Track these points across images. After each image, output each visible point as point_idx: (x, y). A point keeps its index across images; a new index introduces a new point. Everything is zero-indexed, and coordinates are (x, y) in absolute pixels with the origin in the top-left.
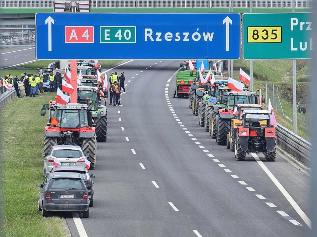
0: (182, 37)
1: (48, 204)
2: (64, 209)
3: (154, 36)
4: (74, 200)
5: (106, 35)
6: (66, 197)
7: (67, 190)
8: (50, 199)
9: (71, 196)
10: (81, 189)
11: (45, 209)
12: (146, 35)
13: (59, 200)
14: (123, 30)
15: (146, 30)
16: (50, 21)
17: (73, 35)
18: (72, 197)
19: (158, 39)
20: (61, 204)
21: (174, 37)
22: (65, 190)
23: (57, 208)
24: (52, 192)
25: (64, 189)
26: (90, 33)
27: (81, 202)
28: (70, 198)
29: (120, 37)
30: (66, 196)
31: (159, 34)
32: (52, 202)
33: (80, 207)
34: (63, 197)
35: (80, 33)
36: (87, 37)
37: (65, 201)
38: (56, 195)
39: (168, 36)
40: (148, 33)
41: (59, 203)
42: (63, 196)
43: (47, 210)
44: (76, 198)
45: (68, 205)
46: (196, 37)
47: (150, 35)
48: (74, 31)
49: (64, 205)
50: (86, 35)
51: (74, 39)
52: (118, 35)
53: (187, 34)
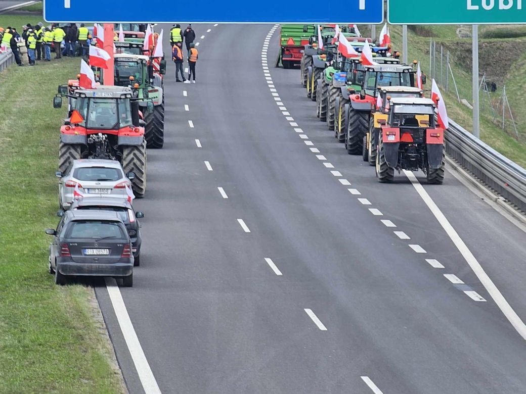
1: (65, 263)
2: (91, 272)
4: (109, 257)
6: (95, 252)
7: (96, 241)
8: (68, 255)
9: (103, 250)
10: (120, 239)
11: (60, 271)
13: (84, 256)
18: (105, 252)
20: (86, 264)
22: (93, 241)
23: (80, 269)
24: (72, 243)
25: (92, 238)
27: (120, 261)
28: (101, 253)
30: (94, 250)
32: (72, 260)
33: (118, 268)
34: (89, 252)
37: (93, 259)
38: (78, 248)
41: (84, 261)
42: (89, 250)
43: (63, 274)
44: (111, 254)
45: (99, 266)
49: (92, 266)
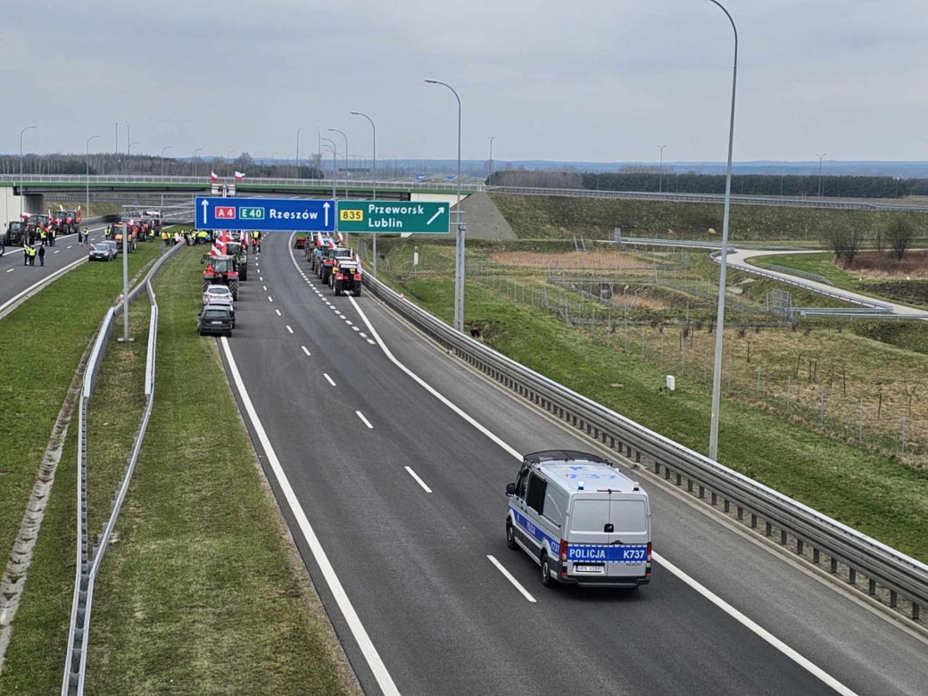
0: (296, 216)
1: (204, 327)
2: (214, 331)
3: (277, 215)
4: (222, 325)
5: (244, 213)
6: (216, 323)
7: (217, 318)
8: (205, 324)
10: (227, 318)
11: (202, 330)
12: (271, 214)
13: (212, 324)
14: (255, 210)
15: (271, 210)
16: (205, 203)
17: (222, 213)
18: (220, 323)
19: (280, 217)
20: (212, 328)
21: (291, 216)
23: (210, 330)
24: (207, 319)
25: (215, 317)
26: (233, 211)
27: (227, 326)
29: (253, 215)
31: (280, 213)
33: (226, 329)
34: (214, 323)
35: (226, 211)
36: (231, 214)
37: (215, 325)
38: (209, 321)
39: (286, 215)
40: (273, 213)
45: (218, 328)
46: (306, 216)
47: (274, 214)
48: (221, 210)
49: (215, 328)
50: (230, 213)
51: (221, 216)
52: (252, 213)
53: (299, 214)
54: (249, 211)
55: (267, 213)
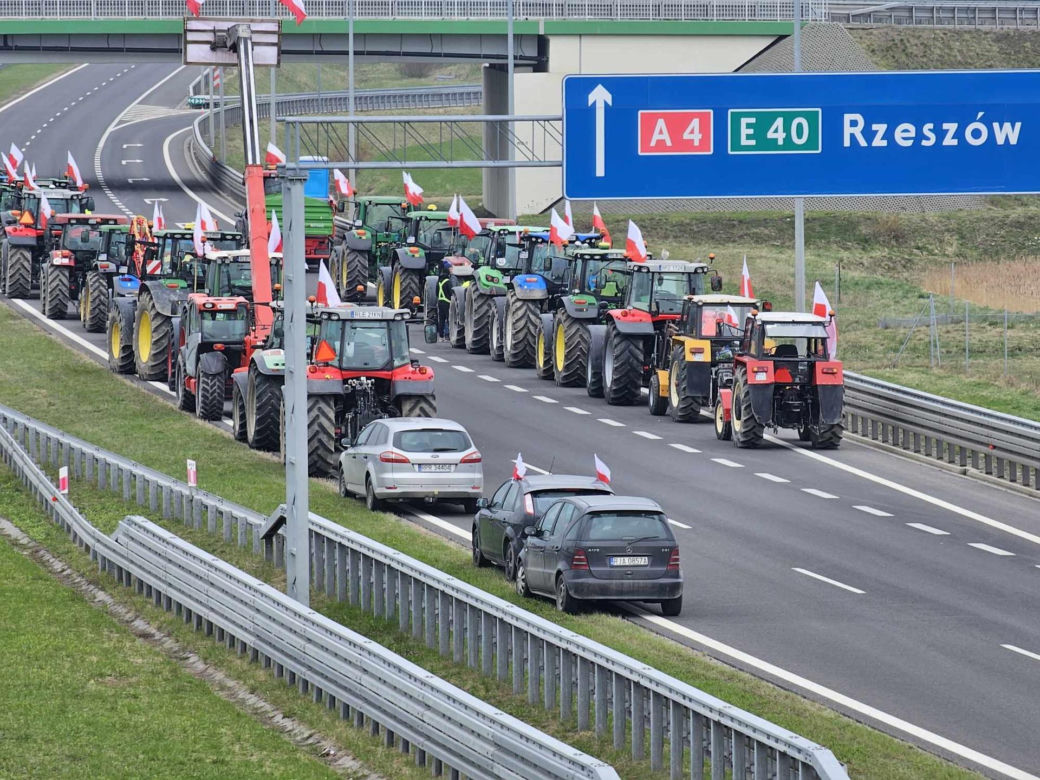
0: (940, 134)
1: (580, 581)
2: (621, 593)
3: (869, 134)
4: (648, 568)
5: (745, 131)
6: (627, 561)
7: (630, 544)
8: (584, 568)
9: (639, 559)
10: (663, 540)
11: (571, 593)
12: (848, 130)
13: (608, 569)
14: (788, 119)
15: (848, 118)
16: (600, 97)
17: (661, 133)
18: (643, 561)
19: (879, 142)
20: (614, 581)
21: (920, 136)
22: (625, 544)
23: (604, 590)
24: (591, 548)
25: (622, 540)
26: (703, 129)
27: (665, 575)
28: (636, 563)
29: (781, 137)
30: (626, 559)
31: (881, 128)
32: (591, 574)
33: (662, 587)
34: (618, 561)
35: (676, 127)
36: (697, 137)
37: (625, 572)
38: (602, 555)
39: (904, 134)
40: (852, 127)
41: (610, 575)
42: (619, 559)
43: (576, 597)
44: (653, 564)
45: (634, 584)
46: (976, 134)
47: (857, 131)
48: (661, 124)
49: (622, 584)
50: (693, 133)
51: (661, 144)
52: (776, 132)
53: (951, 127)
54: (761, 127)
55: (833, 129)
